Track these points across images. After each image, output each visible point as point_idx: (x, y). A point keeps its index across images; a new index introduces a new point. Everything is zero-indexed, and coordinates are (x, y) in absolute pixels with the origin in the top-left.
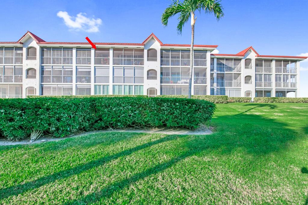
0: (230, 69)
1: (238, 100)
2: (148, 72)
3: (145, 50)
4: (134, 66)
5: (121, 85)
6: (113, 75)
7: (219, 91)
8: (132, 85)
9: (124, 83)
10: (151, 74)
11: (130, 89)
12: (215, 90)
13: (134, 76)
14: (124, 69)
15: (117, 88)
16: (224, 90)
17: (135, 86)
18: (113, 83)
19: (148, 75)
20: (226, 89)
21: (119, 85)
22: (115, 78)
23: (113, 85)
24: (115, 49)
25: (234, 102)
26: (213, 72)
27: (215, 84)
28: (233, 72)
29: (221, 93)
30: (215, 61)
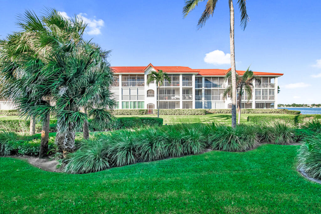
0: (215, 86)
1: (220, 111)
2: (148, 91)
3: (145, 75)
4: (137, 87)
5: (128, 102)
6: (122, 94)
7: (207, 104)
8: (136, 102)
9: (130, 100)
10: (150, 93)
11: (134, 104)
12: (203, 103)
13: (138, 94)
14: (130, 89)
15: (125, 104)
16: (211, 103)
17: (138, 102)
18: (122, 100)
19: (147, 94)
20: (212, 102)
21: (126, 102)
22: (123, 96)
23: (122, 102)
24: (123, 75)
25: (216, 113)
26: (202, 89)
27: (203, 98)
28: (218, 88)
29: (208, 105)
30: (203, 79)
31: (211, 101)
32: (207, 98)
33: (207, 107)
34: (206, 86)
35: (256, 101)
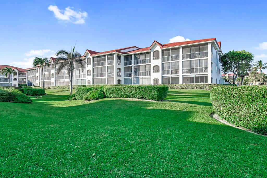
5: (79, 80)
7: (135, 80)
9: (80, 78)
12: (132, 80)
13: (83, 74)
14: (80, 70)
16: (138, 79)
17: (83, 79)
18: (76, 78)
23: (76, 80)
26: (131, 65)
27: (133, 75)
28: (145, 64)
29: (137, 81)
30: (133, 56)
31: (139, 77)
32: (136, 74)
33: (136, 83)
34: (135, 64)
35: (183, 75)
